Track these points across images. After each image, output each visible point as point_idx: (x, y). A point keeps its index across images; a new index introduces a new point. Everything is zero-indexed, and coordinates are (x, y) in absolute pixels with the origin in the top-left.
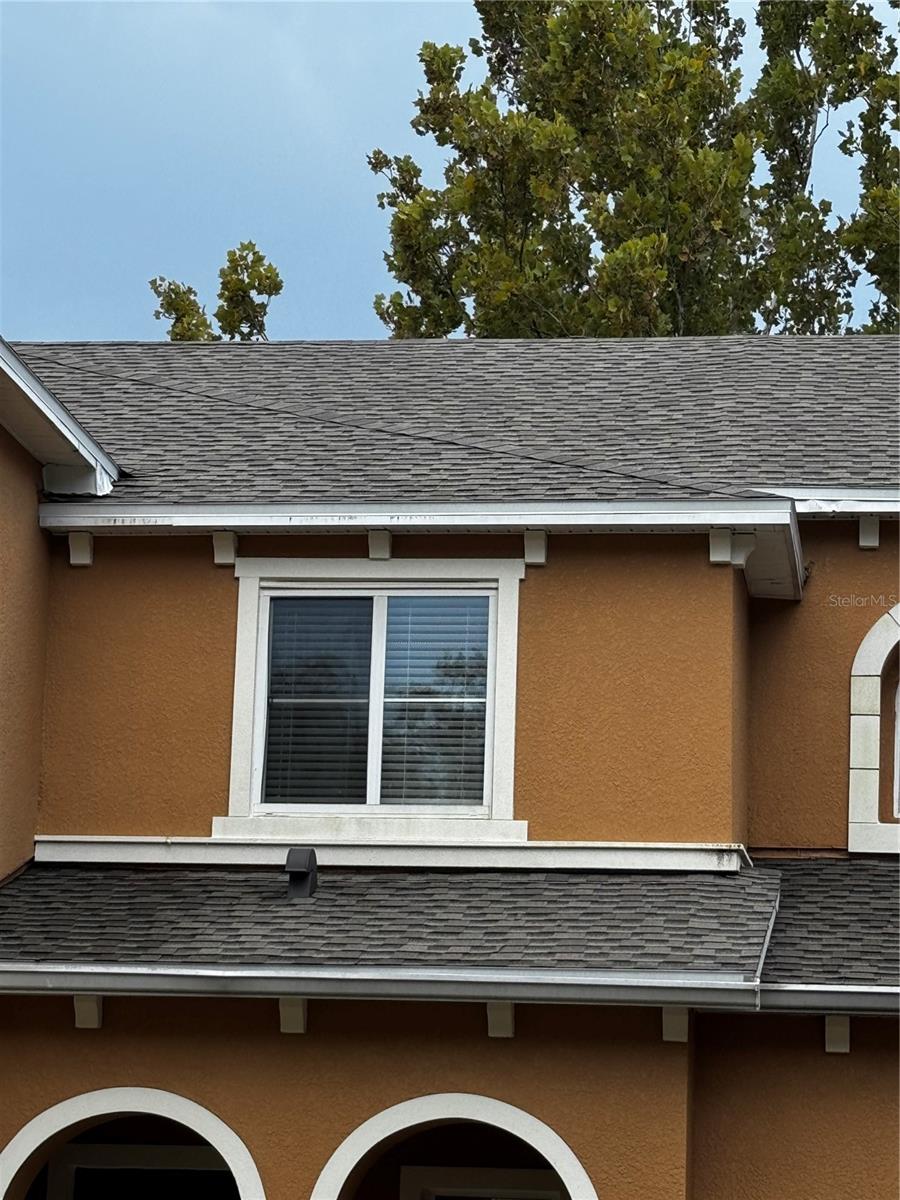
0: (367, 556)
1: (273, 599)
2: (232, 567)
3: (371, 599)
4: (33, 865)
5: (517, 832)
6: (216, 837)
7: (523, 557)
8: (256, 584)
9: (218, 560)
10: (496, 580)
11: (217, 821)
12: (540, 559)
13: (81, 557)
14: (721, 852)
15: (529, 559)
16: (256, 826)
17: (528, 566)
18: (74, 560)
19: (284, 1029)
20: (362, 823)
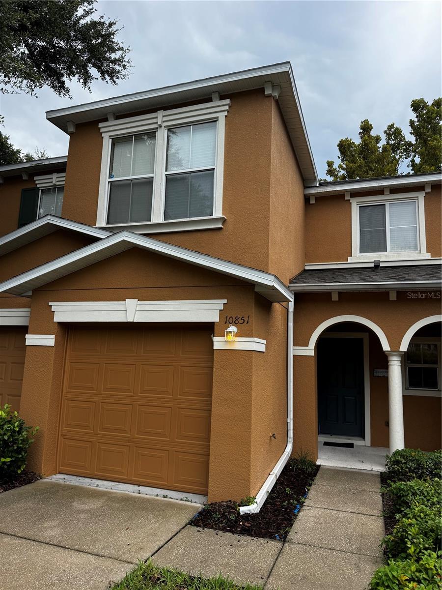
0: (383, 194)
1: (360, 207)
2: (349, 200)
3: (385, 205)
4: (305, 270)
5: (428, 256)
6: (349, 261)
7: (424, 190)
8: (356, 203)
9: (346, 199)
10: (418, 197)
11: (349, 258)
12: (429, 190)
13: (313, 201)
15: (426, 191)
16: (359, 258)
17: (426, 193)
18: (311, 202)
19: (390, 299)
20: (386, 256)
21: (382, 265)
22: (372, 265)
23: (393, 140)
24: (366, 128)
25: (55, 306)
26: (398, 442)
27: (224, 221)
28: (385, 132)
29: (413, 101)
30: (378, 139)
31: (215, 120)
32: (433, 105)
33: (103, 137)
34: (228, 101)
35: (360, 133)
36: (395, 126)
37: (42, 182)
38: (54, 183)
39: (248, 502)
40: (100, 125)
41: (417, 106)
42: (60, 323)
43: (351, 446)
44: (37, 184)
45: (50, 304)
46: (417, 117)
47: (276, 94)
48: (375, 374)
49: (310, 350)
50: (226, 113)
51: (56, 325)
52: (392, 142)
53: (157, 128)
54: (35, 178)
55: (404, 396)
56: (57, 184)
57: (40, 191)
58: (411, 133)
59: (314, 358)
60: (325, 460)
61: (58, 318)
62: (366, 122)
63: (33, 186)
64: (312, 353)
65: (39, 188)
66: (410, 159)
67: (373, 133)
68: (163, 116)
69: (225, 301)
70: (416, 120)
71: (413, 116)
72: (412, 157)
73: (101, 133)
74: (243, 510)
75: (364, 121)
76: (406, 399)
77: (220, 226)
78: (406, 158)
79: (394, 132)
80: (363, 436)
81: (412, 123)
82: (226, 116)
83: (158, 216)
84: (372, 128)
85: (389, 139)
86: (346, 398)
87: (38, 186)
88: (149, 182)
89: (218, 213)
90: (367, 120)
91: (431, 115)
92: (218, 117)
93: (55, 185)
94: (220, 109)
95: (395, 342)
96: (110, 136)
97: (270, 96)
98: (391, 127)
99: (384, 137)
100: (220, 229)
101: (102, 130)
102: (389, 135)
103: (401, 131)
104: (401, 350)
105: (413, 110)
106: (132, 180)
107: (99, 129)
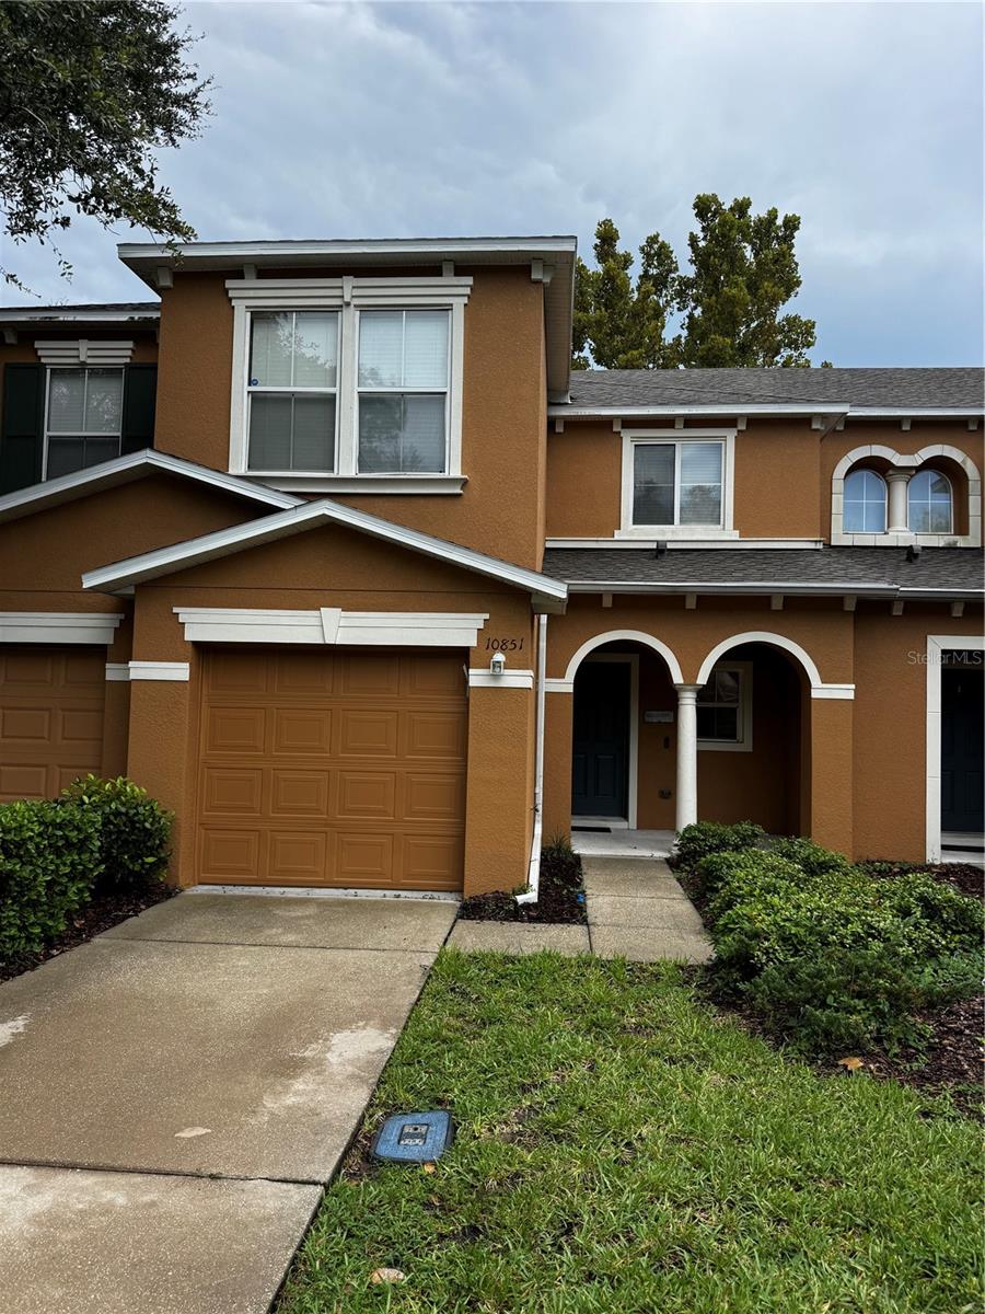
0: (674, 427)
1: (636, 446)
2: (620, 433)
3: (675, 445)
4: (546, 549)
5: (735, 535)
6: (616, 538)
7: (736, 427)
8: (630, 439)
9: (614, 430)
10: (726, 437)
11: (616, 532)
12: (744, 428)
13: (559, 429)
14: (816, 541)
15: (740, 428)
16: (631, 533)
17: (739, 431)
18: (557, 430)
19: (687, 607)
20: (673, 532)
21: (669, 546)
22: (654, 546)
23: (655, 267)
24: (607, 237)
25: (185, 614)
26: (688, 814)
27: (464, 483)
28: (642, 249)
29: (698, 197)
30: (627, 261)
31: (447, 308)
32: (731, 209)
33: (233, 307)
34: (469, 281)
35: (596, 245)
36: (660, 239)
37: (51, 353)
38: (82, 359)
39: (524, 891)
40: (229, 284)
41: (704, 207)
42: (195, 644)
43: (607, 830)
44: (40, 357)
45: (175, 610)
46: (704, 229)
47: (547, 280)
48: (647, 719)
49: (566, 685)
50: (466, 300)
51: (190, 648)
52: (654, 271)
53: (341, 306)
54: (37, 345)
55: (698, 752)
56: (89, 361)
57: (48, 371)
58: (692, 261)
59: (572, 696)
60: (582, 848)
61: (191, 635)
62: (607, 224)
63: (31, 360)
64: (570, 689)
65: (45, 364)
66: (686, 312)
67: (620, 248)
68: (354, 287)
69: (487, 616)
70: (701, 235)
71: (696, 227)
72: (689, 309)
73: (230, 300)
74: (521, 899)
75: (604, 223)
76: (701, 756)
77: (459, 491)
78: (679, 309)
79: (657, 252)
80: (625, 816)
81: (693, 240)
82: (465, 305)
83: (347, 464)
84: (618, 238)
85: (649, 265)
86: (600, 757)
87: (43, 360)
88: (329, 401)
89: (454, 470)
90: (610, 221)
91: (730, 230)
92: (451, 305)
93: (84, 363)
94: (456, 291)
95: (690, 671)
96: (247, 307)
97: (538, 282)
98: (653, 240)
99: (638, 260)
100: (460, 495)
101: (231, 294)
102: (648, 256)
103: (672, 252)
104: (698, 682)
105: (696, 215)
106: (293, 393)
107: (226, 291)
